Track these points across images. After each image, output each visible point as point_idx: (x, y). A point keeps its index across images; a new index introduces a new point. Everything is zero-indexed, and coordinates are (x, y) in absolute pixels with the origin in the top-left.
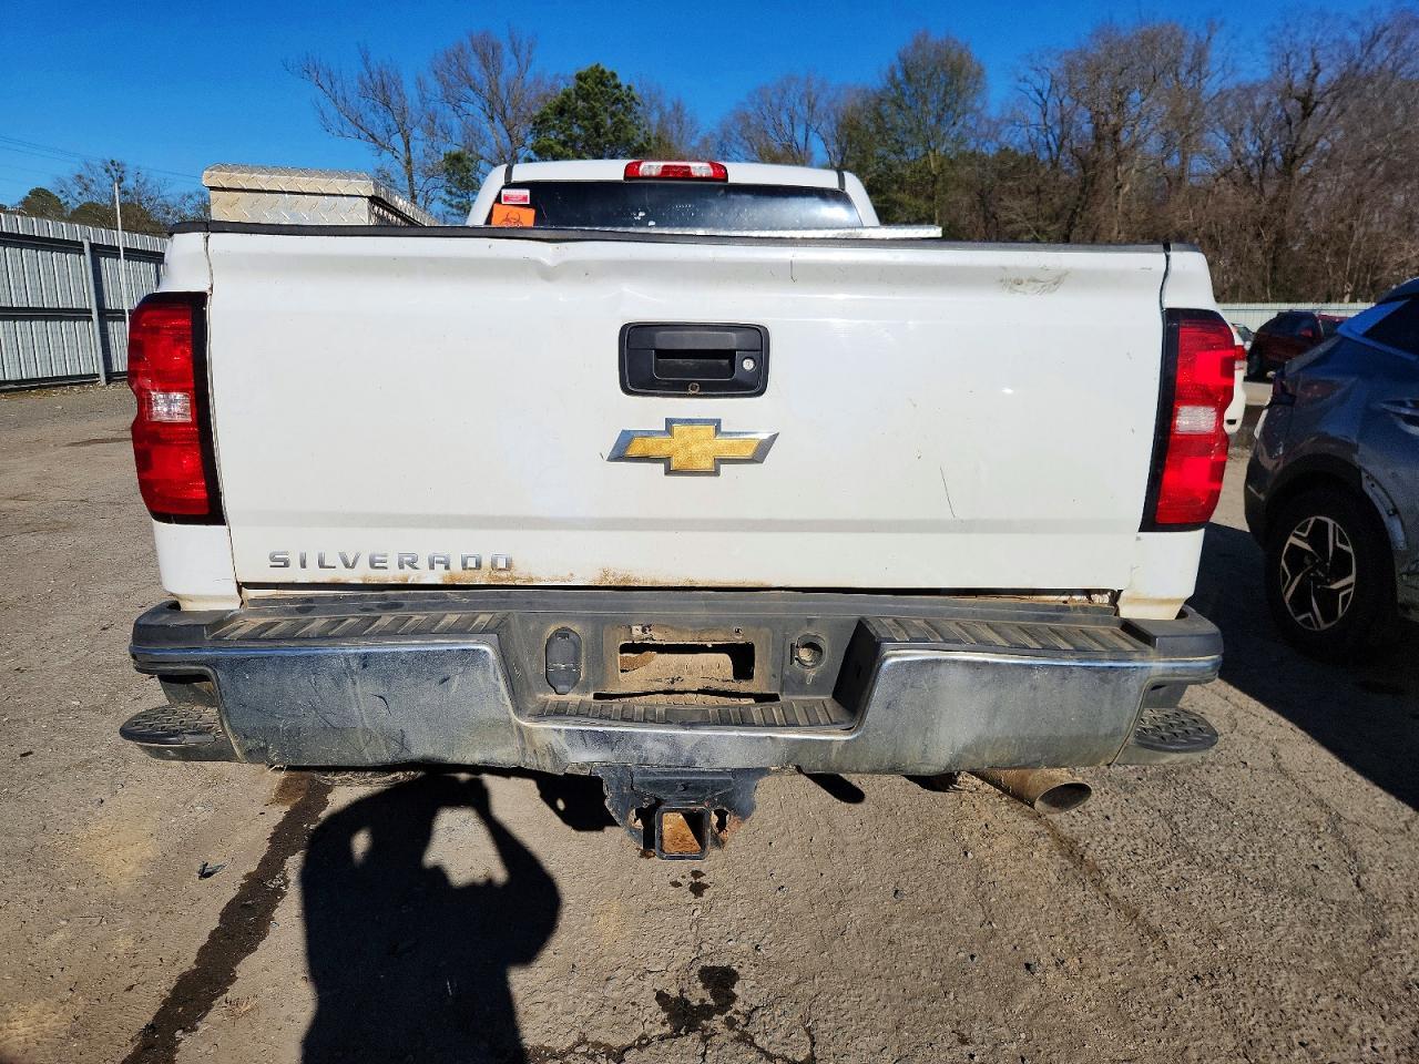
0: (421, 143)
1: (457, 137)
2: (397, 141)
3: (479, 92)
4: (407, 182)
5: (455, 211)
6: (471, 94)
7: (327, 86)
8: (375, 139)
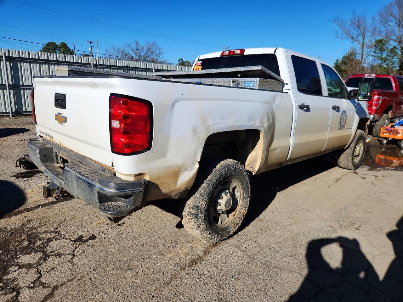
0: (368, 37)
1: (384, 34)
2: (361, 38)
3: (395, 17)
4: (361, 51)
5: (376, 59)
6: (392, 19)
7: (340, 24)
8: (353, 39)
